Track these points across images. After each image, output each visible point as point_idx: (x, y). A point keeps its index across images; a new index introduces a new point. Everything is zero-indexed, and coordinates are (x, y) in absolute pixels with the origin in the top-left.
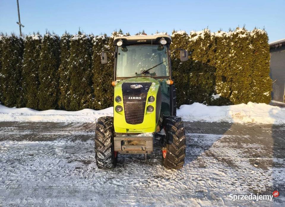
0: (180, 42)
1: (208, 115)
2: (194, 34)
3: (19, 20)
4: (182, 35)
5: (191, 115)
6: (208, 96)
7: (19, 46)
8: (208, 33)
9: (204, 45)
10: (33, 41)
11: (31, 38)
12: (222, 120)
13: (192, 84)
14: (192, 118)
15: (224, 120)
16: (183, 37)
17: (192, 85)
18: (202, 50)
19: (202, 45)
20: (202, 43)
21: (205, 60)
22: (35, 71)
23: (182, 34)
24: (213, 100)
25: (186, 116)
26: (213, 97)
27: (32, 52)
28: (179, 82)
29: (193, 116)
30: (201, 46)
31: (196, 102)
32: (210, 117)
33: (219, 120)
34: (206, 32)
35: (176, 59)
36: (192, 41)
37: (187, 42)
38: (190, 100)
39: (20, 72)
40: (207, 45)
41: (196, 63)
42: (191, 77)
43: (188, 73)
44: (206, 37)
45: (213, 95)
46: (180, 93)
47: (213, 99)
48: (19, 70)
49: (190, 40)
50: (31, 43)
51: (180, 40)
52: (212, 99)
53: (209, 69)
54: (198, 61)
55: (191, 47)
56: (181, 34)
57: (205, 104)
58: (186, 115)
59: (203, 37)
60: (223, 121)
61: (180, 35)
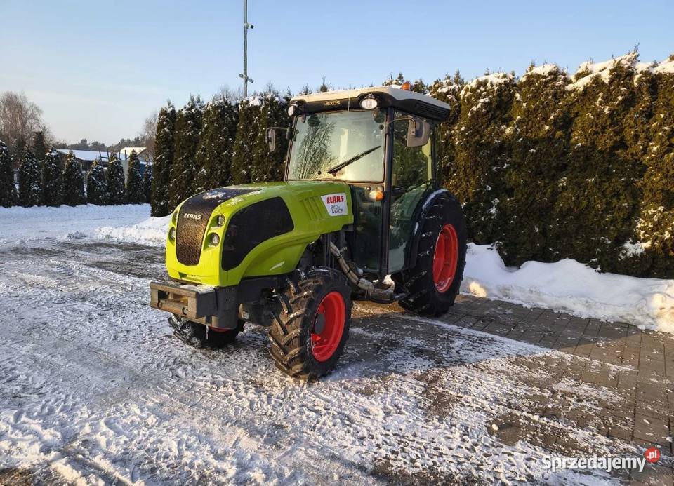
0: (536, 96)
1: (584, 297)
2: (583, 72)
3: (246, 70)
4: (545, 77)
5: (534, 290)
6: (610, 245)
7: (231, 118)
8: (626, 66)
9: (606, 100)
10: (249, 109)
11: (247, 102)
12: (622, 317)
13: (562, 207)
14: (534, 296)
15: (629, 318)
16: (546, 83)
17: (561, 211)
18: (599, 115)
19: (600, 99)
20: (601, 94)
21: (605, 141)
22: (246, 164)
23: (546, 74)
24: (623, 257)
25: (521, 289)
26: (626, 250)
27: (246, 129)
28: (523, 200)
29: (539, 294)
30: (597, 103)
31: (570, 258)
32: (587, 302)
33: (613, 317)
34: (619, 63)
35: (521, 139)
36: (575, 90)
37: (559, 94)
38: (555, 250)
39: (228, 166)
40: (615, 100)
41: (576, 152)
42: (563, 187)
43: (555, 178)
44: (618, 76)
45: (628, 245)
46: (526, 229)
47: (624, 255)
48: (227, 163)
49: (569, 87)
50: (246, 114)
51: (538, 88)
52: (620, 255)
53: (618, 169)
54: (582, 146)
55: (570, 106)
56: (541, 73)
57: (594, 266)
58: (520, 287)
59: (606, 77)
60: (624, 321)
61: (539, 76)
